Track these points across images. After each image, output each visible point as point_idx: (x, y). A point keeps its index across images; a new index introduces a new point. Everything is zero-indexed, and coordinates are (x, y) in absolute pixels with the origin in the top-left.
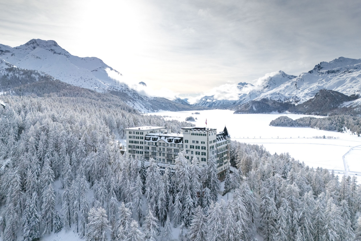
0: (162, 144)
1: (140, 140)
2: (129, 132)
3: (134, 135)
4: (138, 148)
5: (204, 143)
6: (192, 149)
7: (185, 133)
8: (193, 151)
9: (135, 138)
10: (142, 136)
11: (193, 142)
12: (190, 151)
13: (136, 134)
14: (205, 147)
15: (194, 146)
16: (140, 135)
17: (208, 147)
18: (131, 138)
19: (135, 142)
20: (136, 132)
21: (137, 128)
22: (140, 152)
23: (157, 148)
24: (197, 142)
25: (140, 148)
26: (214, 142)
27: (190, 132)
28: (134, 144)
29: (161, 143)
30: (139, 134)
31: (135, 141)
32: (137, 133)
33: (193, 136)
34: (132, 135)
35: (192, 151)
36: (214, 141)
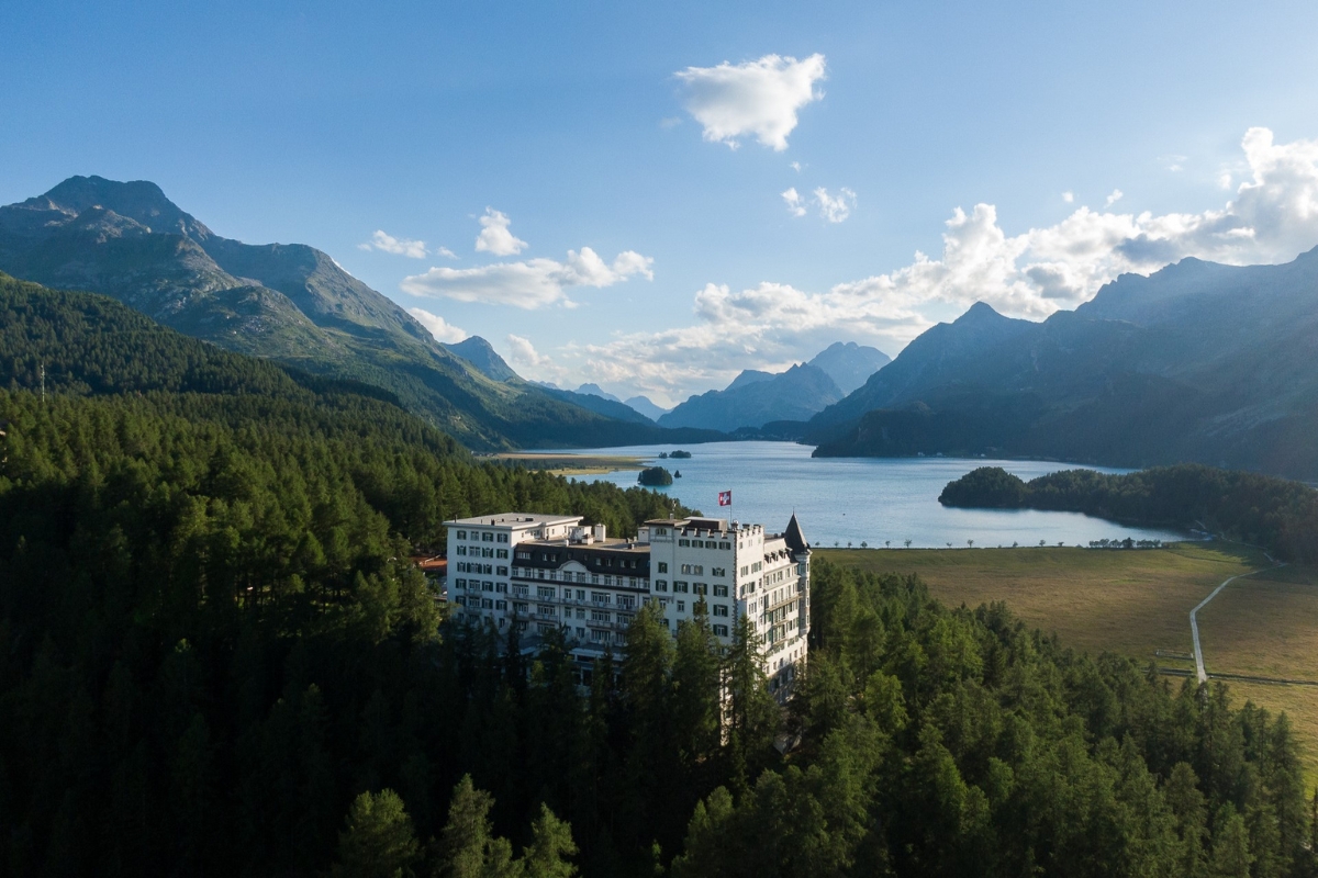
0: (574, 574)
1: (495, 562)
2: (458, 532)
3: (475, 544)
4: (491, 589)
5: (723, 574)
6: (680, 596)
7: (658, 538)
8: (683, 602)
9: (477, 554)
10: (502, 546)
11: (687, 569)
12: (672, 599)
13: (484, 539)
14: (726, 588)
15: (686, 584)
16: (495, 545)
17: (735, 589)
18: (465, 554)
19: (479, 569)
20: (484, 534)
21: (486, 520)
22: (498, 602)
23: (557, 591)
24: (700, 570)
25: (498, 591)
26: (756, 571)
27: (673, 536)
28: (474, 576)
29: (570, 573)
30: (492, 539)
31: (480, 566)
32: (488, 537)
33: (684, 549)
34: (468, 543)
35: (681, 599)
36: (756, 567)
